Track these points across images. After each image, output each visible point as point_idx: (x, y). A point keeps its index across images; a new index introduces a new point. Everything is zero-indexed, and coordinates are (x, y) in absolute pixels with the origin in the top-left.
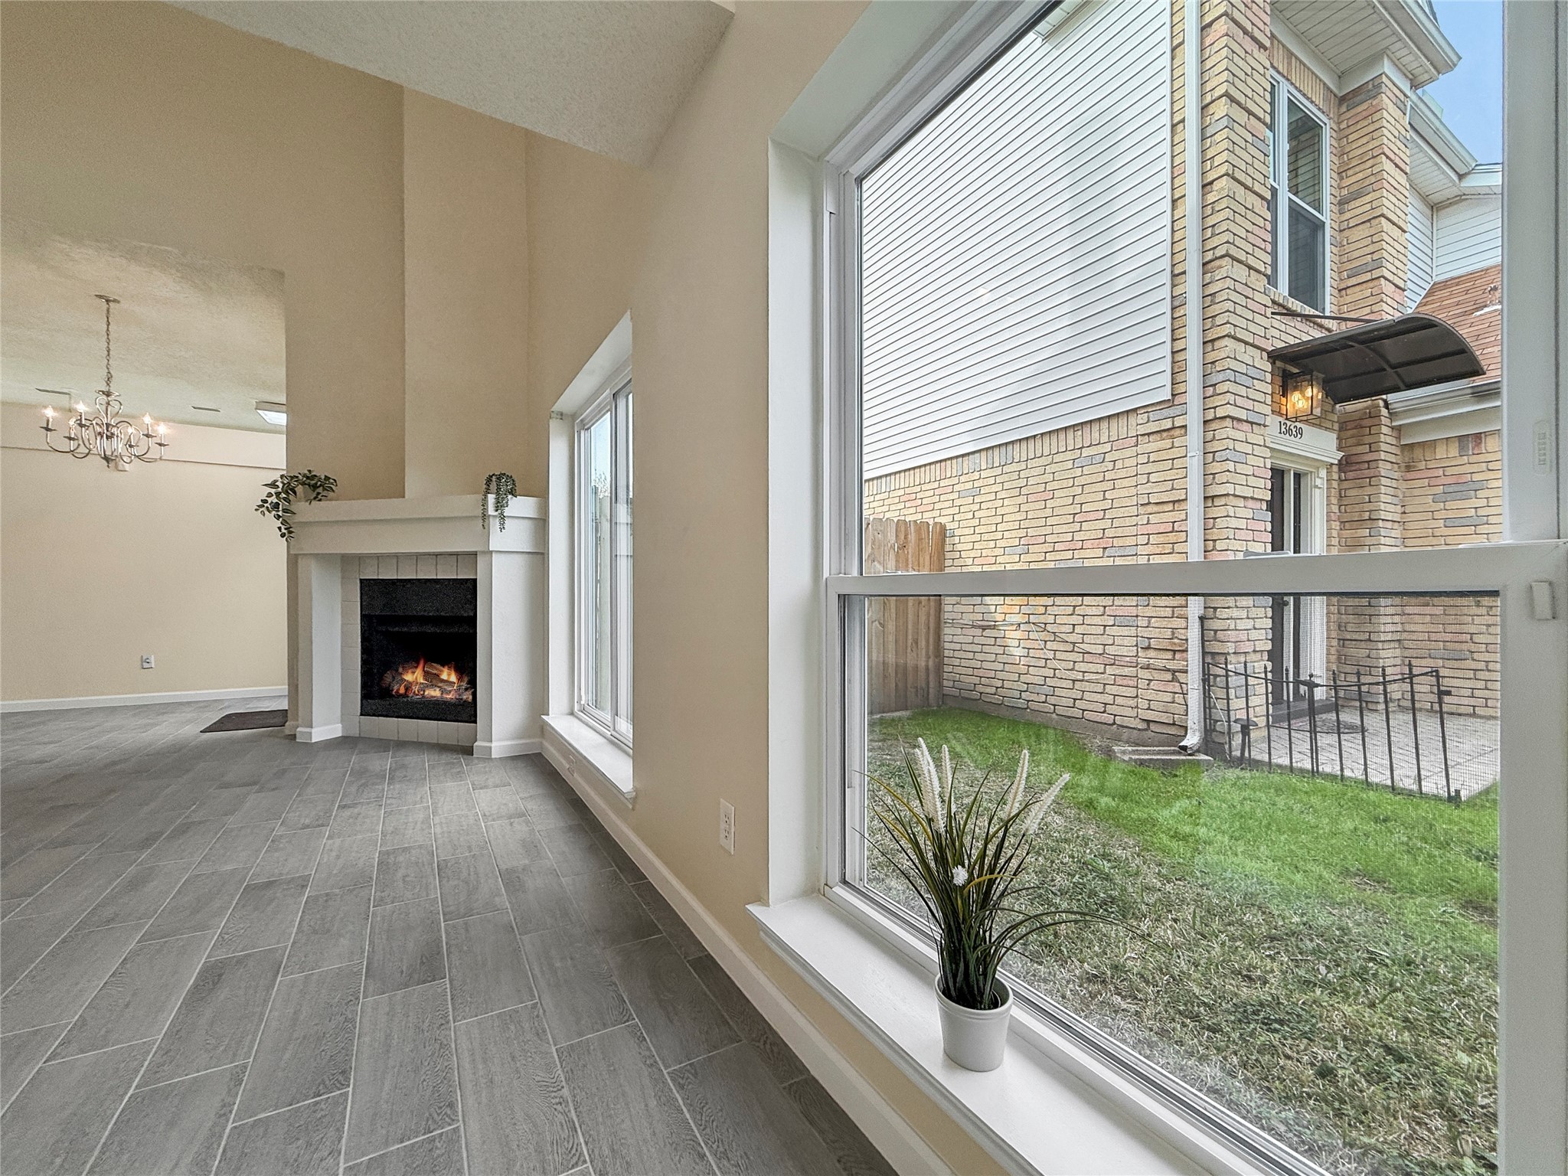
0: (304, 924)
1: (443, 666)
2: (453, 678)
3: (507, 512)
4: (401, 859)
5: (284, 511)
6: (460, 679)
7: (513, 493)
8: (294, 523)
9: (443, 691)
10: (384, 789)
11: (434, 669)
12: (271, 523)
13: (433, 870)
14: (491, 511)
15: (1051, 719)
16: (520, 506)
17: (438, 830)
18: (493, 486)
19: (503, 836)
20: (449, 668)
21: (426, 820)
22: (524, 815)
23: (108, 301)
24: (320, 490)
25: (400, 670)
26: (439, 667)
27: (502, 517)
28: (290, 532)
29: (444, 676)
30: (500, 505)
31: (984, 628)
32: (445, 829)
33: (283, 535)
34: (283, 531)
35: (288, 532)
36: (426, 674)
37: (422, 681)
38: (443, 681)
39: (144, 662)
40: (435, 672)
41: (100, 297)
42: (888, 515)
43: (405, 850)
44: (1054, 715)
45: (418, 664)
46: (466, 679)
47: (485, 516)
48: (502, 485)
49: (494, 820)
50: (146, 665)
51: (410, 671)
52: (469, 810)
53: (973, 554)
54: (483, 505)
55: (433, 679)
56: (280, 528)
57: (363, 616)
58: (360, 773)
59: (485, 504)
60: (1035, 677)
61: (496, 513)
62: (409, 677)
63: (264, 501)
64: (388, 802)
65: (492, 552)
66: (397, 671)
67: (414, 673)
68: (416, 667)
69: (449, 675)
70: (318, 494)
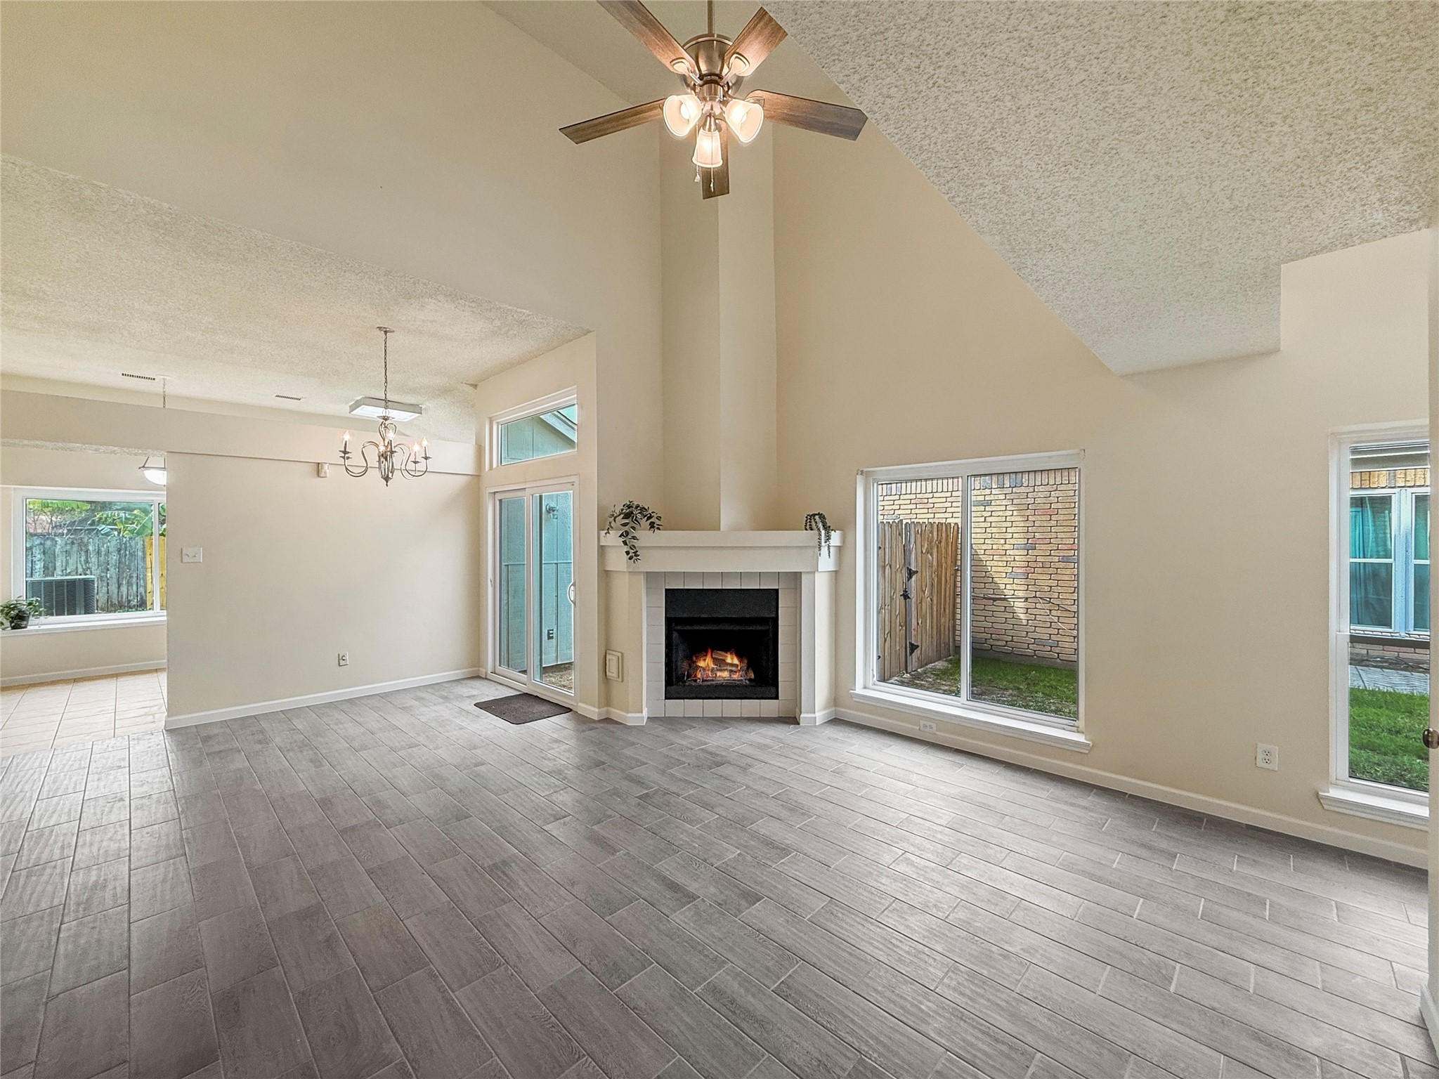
1: (725, 651)
2: (736, 661)
6: (741, 661)
9: (731, 673)
11: (720, 655)
15: (1056, 663)
20: (731, 653)
23: (386, 332)
25: (694, 658)
26: (723, 653)
29: (729, 660)
31: (995, 600)
36: (715, 660)
37: (713, 666)
38: (728, 664)
39: (341, 658)
40: (721, 658)
41: (379, 328)
42: (948, 521)
44: (1058, 660)
45: (707, 653)
46: (746, 661)
50: (342, 663)
51: (702, 659)
53: (984, 547)
55: (720, 663)
57: (667, 618)
60: (1042, 634)
62: (701, 664)
67: (705, 660)
68: (706, 655)
69: (732, 659)
70: (653, 523)
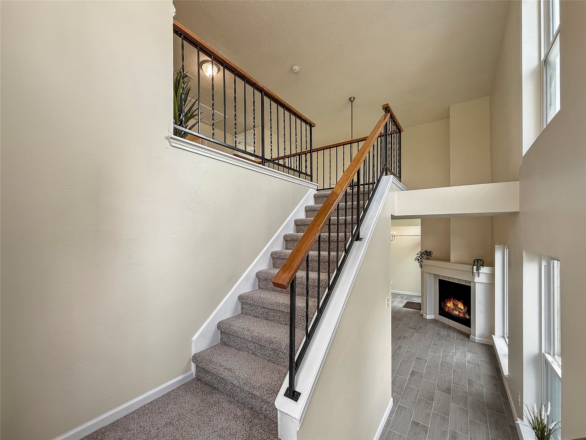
0: (427, 370)
1: (459, 301)
2: (462, 307)
3: (480, 271)
4: (445, 364)
5: (421, 261)
6: (464, 308)
7: (483, 265)
8: (423, 264)
9: (459, 312)
10: (443, 342)
12: (417, 264)
13: (452, 371)
14: (475, 271)
16: (484, 270)
17: (455, 361)
18: (476, 263)
19: (472, 370)
20: (461, 303)
21: (452, 356)
22: (479, 366)
24: (429, 256)
26: (457, 301)
27: (479, 273)
28: (422, 267)
29: (459, 306)
30: (478, 270)
32: (457, 361)
33: (420, 267)
34: (420, 266)
35: (421, 266)
36: (454, 304)
37: (453, 307)
38: (459, 308)
40: (456, 304)
43: (447, 363)
45: (451, 299)
46: (466, 308)
47: (473, 272)
48: (479, 263)
49: (470, 364)
51: (449, 302)
52: (464, 358)
54: (472, 269)
55: (456, 306)
56: (419, 265)
58: (438, 334)
59: (473, 268)
61: (477, 272)
62: (448, 305)
63: (416, 258)
64: (444, 347)
65: (475, 282)
66: (445, 301)
67: (450, 303)
68: (451, 301)
69: (461, 306)
70: (428, 257)
